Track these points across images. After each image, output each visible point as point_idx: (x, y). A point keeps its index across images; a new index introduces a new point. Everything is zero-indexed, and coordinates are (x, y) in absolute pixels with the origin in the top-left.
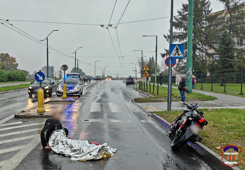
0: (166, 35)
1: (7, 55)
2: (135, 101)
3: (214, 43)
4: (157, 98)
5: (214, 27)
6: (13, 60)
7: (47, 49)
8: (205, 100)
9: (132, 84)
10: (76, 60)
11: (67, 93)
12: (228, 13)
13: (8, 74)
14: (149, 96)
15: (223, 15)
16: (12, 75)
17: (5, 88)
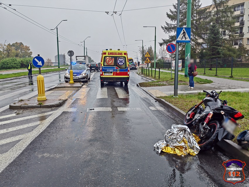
0: (163, 27)
1: (21, 44)
2: (140, 85)
3: (203, 34)
4: (160, 82)
5: (203, 20)
6: (27, 48)
7: (58, 38)
8: (203, 84)
9: (135, 70)
10: (85, 48)
11: (75, 78)
12: (215, 7)
13: (21, 61)
14: (151, 80)
15: (211, 9)
16: (25, 62)
17: (15, 74)
